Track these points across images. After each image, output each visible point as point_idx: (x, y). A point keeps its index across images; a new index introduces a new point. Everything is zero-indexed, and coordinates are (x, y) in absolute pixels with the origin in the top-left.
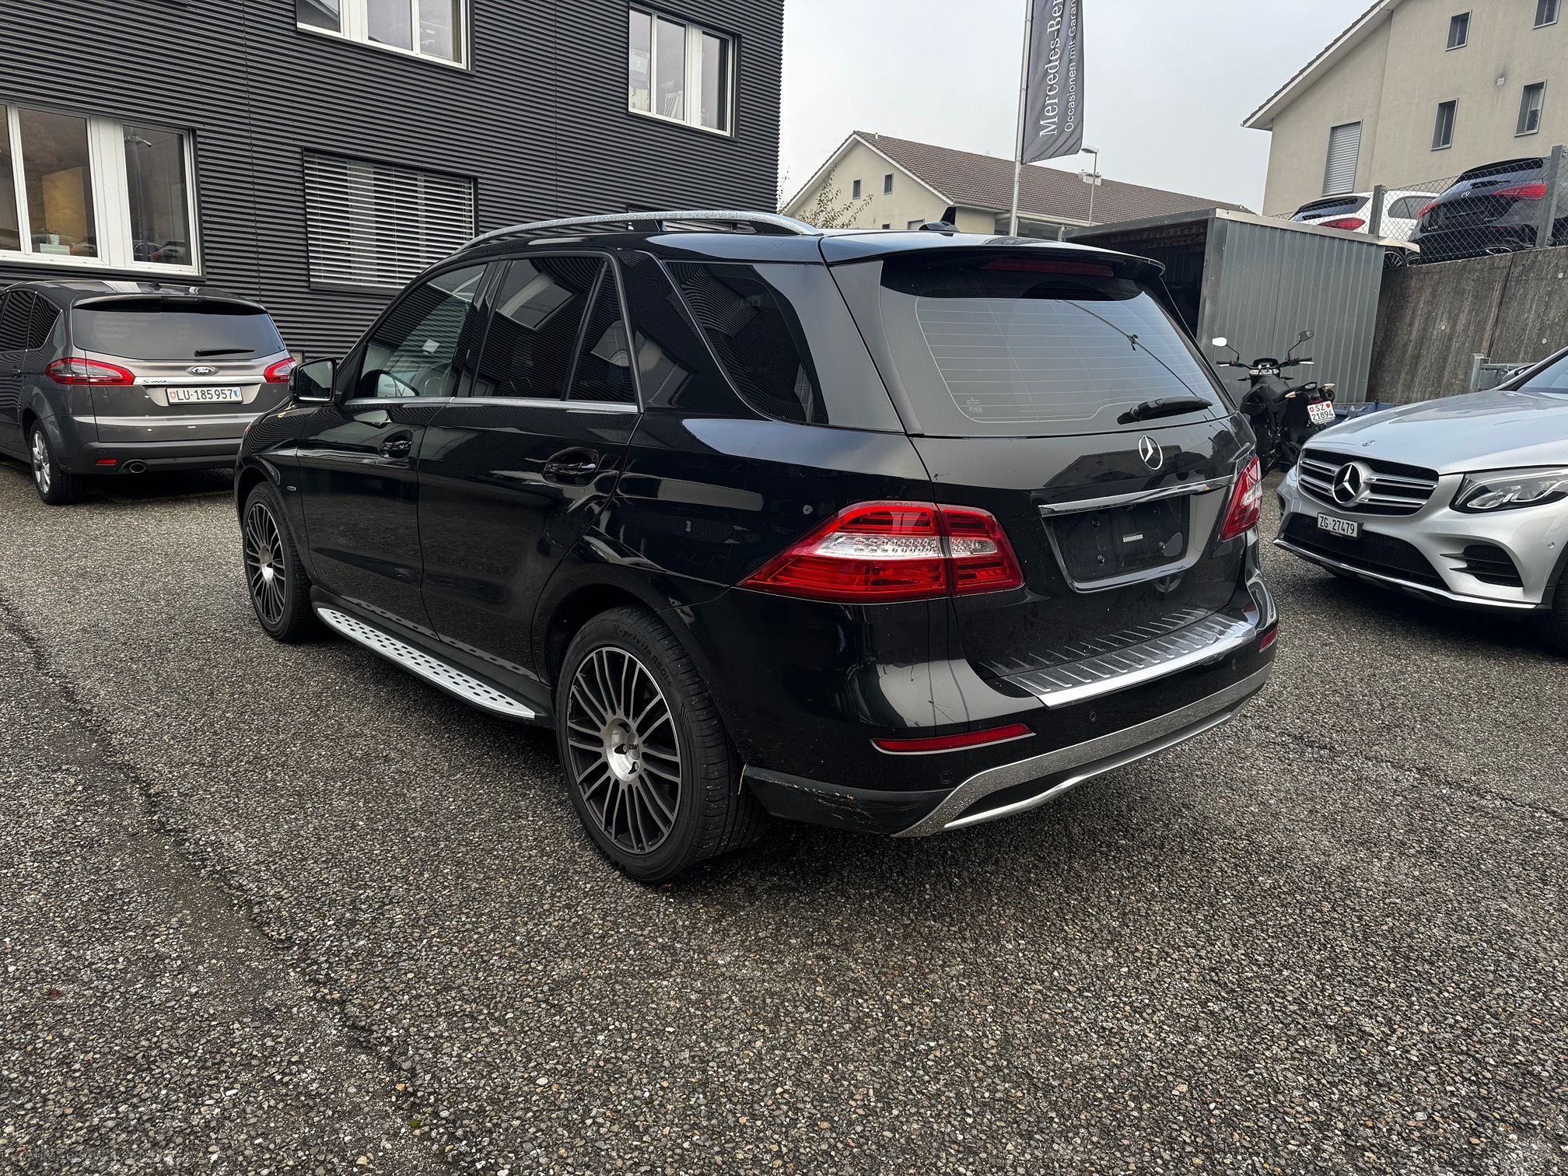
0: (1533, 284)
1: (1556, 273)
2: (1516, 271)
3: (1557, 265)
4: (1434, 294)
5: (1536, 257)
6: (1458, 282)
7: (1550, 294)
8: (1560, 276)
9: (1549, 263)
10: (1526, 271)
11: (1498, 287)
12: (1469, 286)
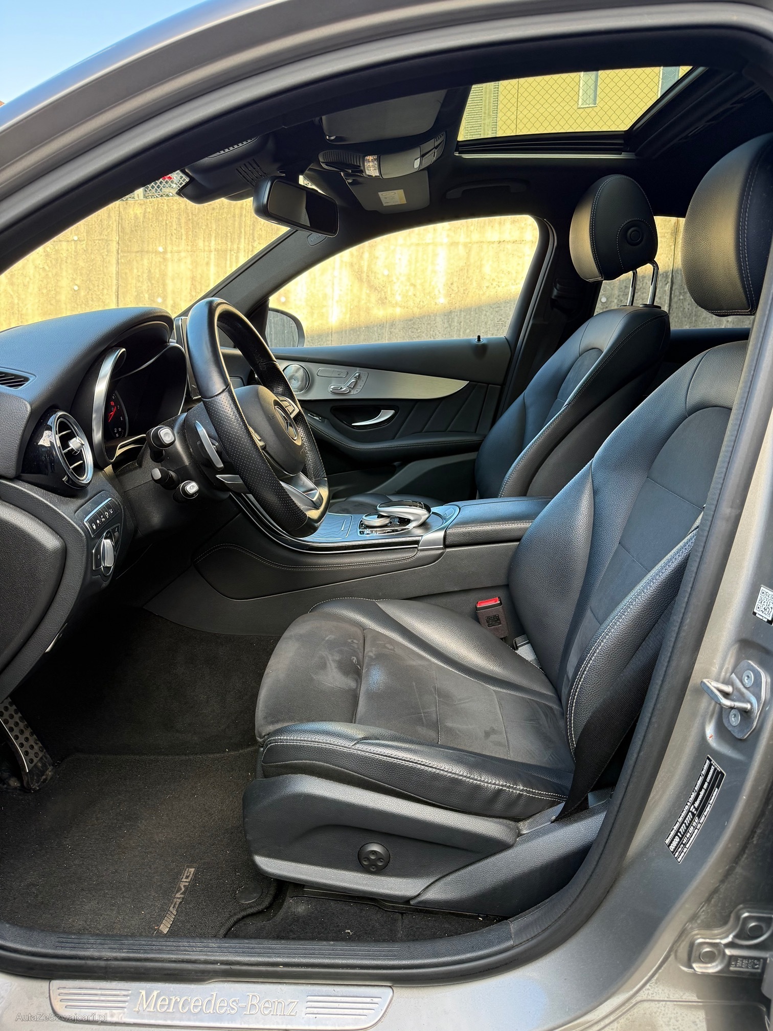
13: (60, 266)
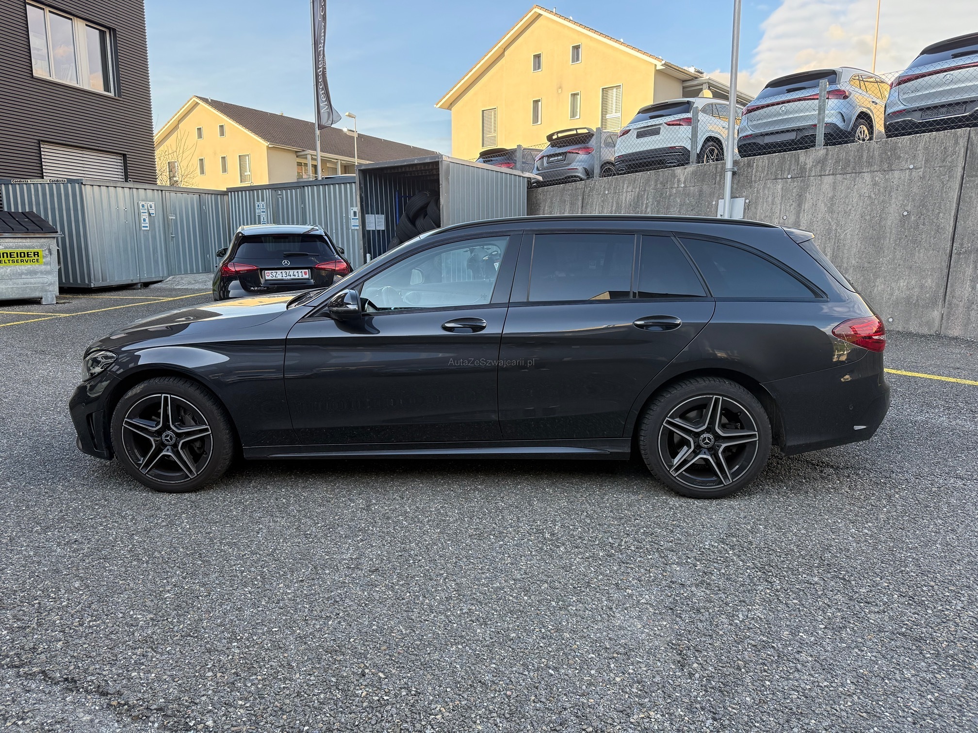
0: (595, 196)
1: (605, 191)
2: (587, 190)
3: (604, 187)
4: (551, 202)
5: (595, 183)
6: (562, 196)
7: (603, 201)
8: (607, 192)
9: (601, 186)
10: (592, 190)
11: (580, 198)
12: (567, 198)
13: (889, 194)
